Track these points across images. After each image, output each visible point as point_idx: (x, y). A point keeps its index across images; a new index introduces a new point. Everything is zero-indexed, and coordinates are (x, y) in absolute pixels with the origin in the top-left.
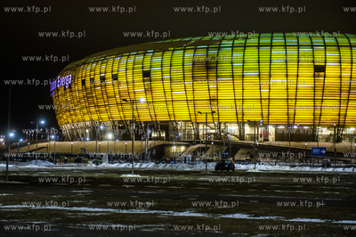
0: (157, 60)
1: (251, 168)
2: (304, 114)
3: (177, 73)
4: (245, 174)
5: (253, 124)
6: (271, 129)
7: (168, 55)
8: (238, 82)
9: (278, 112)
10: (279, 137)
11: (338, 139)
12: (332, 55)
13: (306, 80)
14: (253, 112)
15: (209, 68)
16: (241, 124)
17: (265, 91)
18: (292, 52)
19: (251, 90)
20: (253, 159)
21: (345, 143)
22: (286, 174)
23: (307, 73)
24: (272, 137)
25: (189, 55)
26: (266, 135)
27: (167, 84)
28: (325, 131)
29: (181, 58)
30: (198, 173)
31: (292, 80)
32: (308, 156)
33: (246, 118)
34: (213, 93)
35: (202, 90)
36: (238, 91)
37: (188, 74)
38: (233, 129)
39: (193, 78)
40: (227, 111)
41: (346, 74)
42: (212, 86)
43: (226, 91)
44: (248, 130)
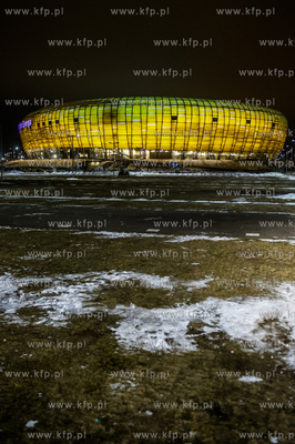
0: (82, 112)
1: (138, 174)
2: (165, 144)
3: (94, 120)
4: (134, 177)
5: (137, 149)
6: (148, 152)
7: (88, 109)
8: (129, 125)
9: (151, 143)
10: (152, 156)
11: (183, 157)
12: (181, 110)
13: (167, 125)
14: (137, 142)
15: (112, 117)
16: (131, 149)
17: (144, 130)
18: (159, 108)
19: (136, 129)
20: (138, 169)
21: (187, 160)
22: (158, 177)
23: (167, 120)
24: (147, 157)
25: (101, 109)
26: (145, 155)
27: (88, 126)
28: (176, 153)
29: (96, 111)
30: (110, 177)
31: (159, 124)
32: (168, 168)
33: (134, 146)
34: (115, 131)
35: (109, 130)
36: (129, 130)
37: (101, 120)
38: (127, 152)
39: (104, 123)
40: (123, 142)
41: (189, 121)
42: (114, 127)
43: (122, 130)
44: (134, 153)
